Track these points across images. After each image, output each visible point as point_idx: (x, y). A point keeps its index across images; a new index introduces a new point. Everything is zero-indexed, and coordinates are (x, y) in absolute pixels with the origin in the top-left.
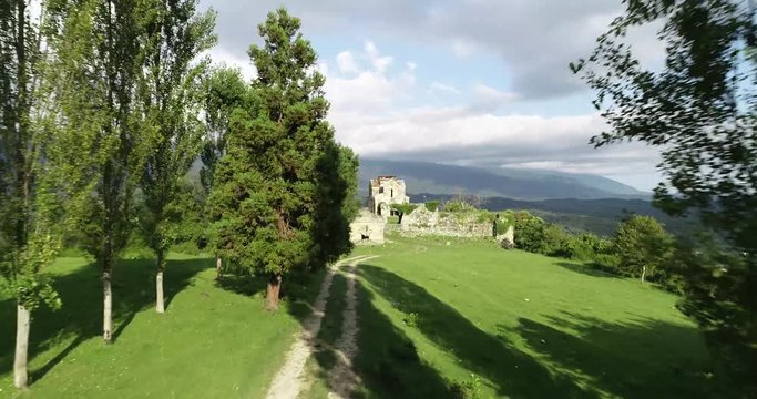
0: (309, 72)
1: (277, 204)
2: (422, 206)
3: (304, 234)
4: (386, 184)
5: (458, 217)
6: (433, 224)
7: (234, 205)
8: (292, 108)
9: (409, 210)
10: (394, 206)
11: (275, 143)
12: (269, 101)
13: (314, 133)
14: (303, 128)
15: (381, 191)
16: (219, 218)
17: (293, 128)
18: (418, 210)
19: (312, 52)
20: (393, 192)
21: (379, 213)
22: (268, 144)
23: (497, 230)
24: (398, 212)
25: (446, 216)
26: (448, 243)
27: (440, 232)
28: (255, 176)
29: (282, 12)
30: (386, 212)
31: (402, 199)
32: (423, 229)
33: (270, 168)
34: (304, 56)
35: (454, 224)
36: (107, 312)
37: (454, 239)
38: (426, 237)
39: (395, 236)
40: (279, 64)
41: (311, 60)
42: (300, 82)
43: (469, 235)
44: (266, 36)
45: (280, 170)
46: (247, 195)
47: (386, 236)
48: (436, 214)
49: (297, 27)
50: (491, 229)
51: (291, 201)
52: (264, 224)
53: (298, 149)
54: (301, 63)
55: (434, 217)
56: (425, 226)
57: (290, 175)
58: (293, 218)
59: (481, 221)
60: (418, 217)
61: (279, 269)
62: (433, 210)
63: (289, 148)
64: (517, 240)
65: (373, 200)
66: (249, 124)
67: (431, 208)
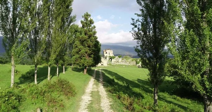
0: (92, 25)
1: (86, 52)
2: (117, 57)
3: (92, 58)
4: (108, 51)
5: (127, 60)
6: (120, 61)
7: (77, 53)
8: (90, 33)
9: (114, 58)
10: (110, 57)
11: (86, 40)
12: (85, 32)
13: (94, 38)
14: (92, 37)
15: (106, 53)
16: (74, 55)
17: (90, 37)
18: (116, 58)
19: (93, 21)
20: (109, 53)
21: (106, 58)
22: (85, 40)
23: (137, 63)
24: (111, 58)
25: (124, 59)
26: (124, 66)
27: (122, 64)
28: (82, 47)
29: (87, 13)
30: (108, 58)
31: (112, 55)
32: (117, 63)
33: (85, 45)
34: (91, 22)
35: (125, 61)
36: (58, 71)
37: (126, 66)
38: (118, 65)
39: (110, 64)
40: (87, 24)
41: (93, 23)
42: (91, 27)
43: (130, 64)
44: (84, 18)
45: (87, 46)
46: (80, 51)
47: (108, 64)
48: (121, 59)
49: (90, 16)
50: (135, 63)
51: (89, 52)
52: (84, 56)
53: (91, 41)
54: (91, 23)
55: (120, 60)
56: (118, 62)
57: (89, 47)
58: (89, 56)
59: (133, 61)
60: (116, 59)
61: (87, 65)
62: (120, 58)
63: (89, 41)
64: (142, 66)
65: (104, 55)
66: (81, 36)
67: (120, 57)
